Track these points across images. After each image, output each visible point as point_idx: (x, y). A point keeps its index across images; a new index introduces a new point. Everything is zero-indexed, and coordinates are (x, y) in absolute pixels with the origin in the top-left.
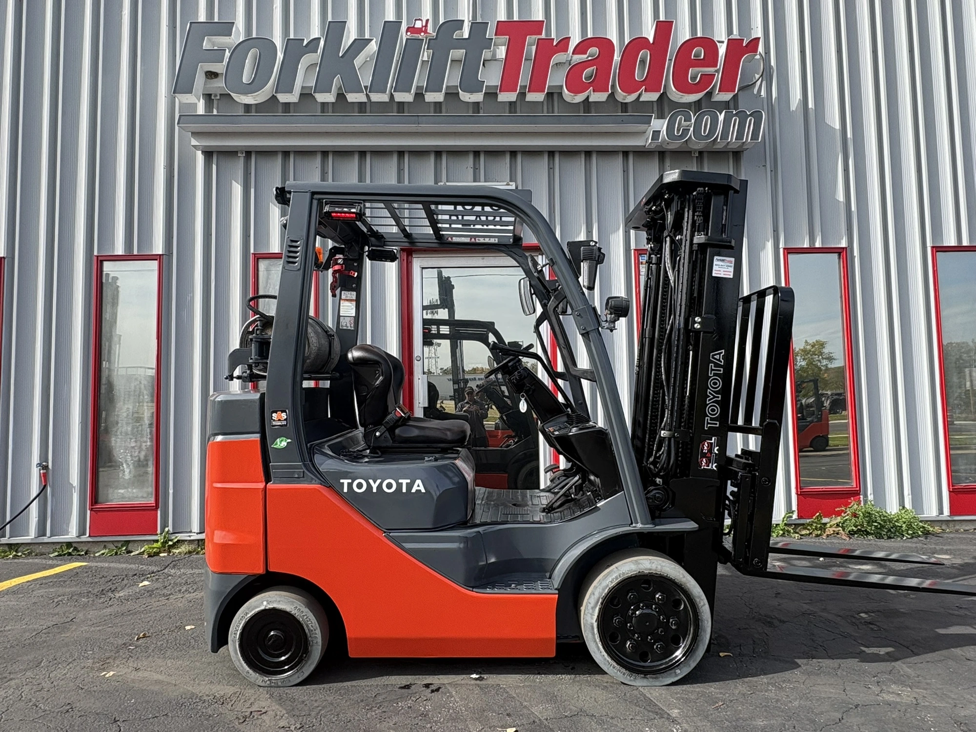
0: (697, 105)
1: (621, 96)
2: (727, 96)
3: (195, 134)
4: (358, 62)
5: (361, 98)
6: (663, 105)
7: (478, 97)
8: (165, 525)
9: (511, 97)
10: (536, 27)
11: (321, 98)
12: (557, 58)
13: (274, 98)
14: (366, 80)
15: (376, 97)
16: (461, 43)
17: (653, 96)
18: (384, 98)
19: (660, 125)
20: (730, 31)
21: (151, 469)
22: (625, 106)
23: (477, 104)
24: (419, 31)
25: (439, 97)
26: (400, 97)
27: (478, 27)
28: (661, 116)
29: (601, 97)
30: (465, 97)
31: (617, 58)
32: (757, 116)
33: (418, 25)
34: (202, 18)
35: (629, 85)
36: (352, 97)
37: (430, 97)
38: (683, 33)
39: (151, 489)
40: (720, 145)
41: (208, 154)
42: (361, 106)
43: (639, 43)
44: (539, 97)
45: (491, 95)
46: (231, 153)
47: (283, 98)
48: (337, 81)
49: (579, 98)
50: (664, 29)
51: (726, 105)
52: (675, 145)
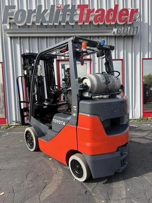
0: (124, 25)
1: (106, 23)
2: (131, 23)
3: (8, 33)
4: (45, 15)
5: (46, 24)
6: (116, 25)
7: (74, 24)
8: (8, 122)
9: (81, 24)
10: (87, 6)
11: (37, 24)
12: (92, 14)
13: (26, 24)
14: (47, 19)
15: (50, 24)
16: (69, 10)
17: (114, 23)
18: (52, 24)
19: (115, 30)
20: (132, 7)
21: (4, 110)
22: (107, 25)
23: (73, 25)
24: (59, 7)
25: (64, 24)
26: (55, 24)
27: (73, 6)
28: (115, 28)
29: (102, 23)
30: (70, 24)
31: (106, 13)
32: (137, 28)
33: (59, 6)
34: (7, 4)
35: (108, 20)
36: (44, 24)
37: (62, 24)
38: (121, 8)
39: (4, 114)
40: (129, 34)
41: (11, 38)
42: (46, 26)
43: (111, 10)
44: (88, 24)
45: (77, 23)
46: (16, 37)
47: (28, 24)
48: (41, 20)
49: (97, 24)
50: (117, 6)
51: (130, 25)
52: (118, 35)
